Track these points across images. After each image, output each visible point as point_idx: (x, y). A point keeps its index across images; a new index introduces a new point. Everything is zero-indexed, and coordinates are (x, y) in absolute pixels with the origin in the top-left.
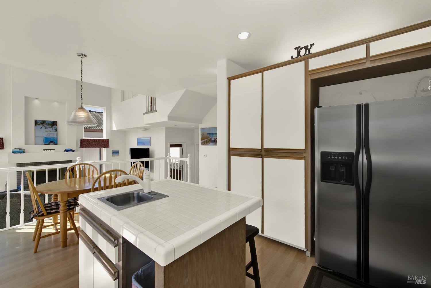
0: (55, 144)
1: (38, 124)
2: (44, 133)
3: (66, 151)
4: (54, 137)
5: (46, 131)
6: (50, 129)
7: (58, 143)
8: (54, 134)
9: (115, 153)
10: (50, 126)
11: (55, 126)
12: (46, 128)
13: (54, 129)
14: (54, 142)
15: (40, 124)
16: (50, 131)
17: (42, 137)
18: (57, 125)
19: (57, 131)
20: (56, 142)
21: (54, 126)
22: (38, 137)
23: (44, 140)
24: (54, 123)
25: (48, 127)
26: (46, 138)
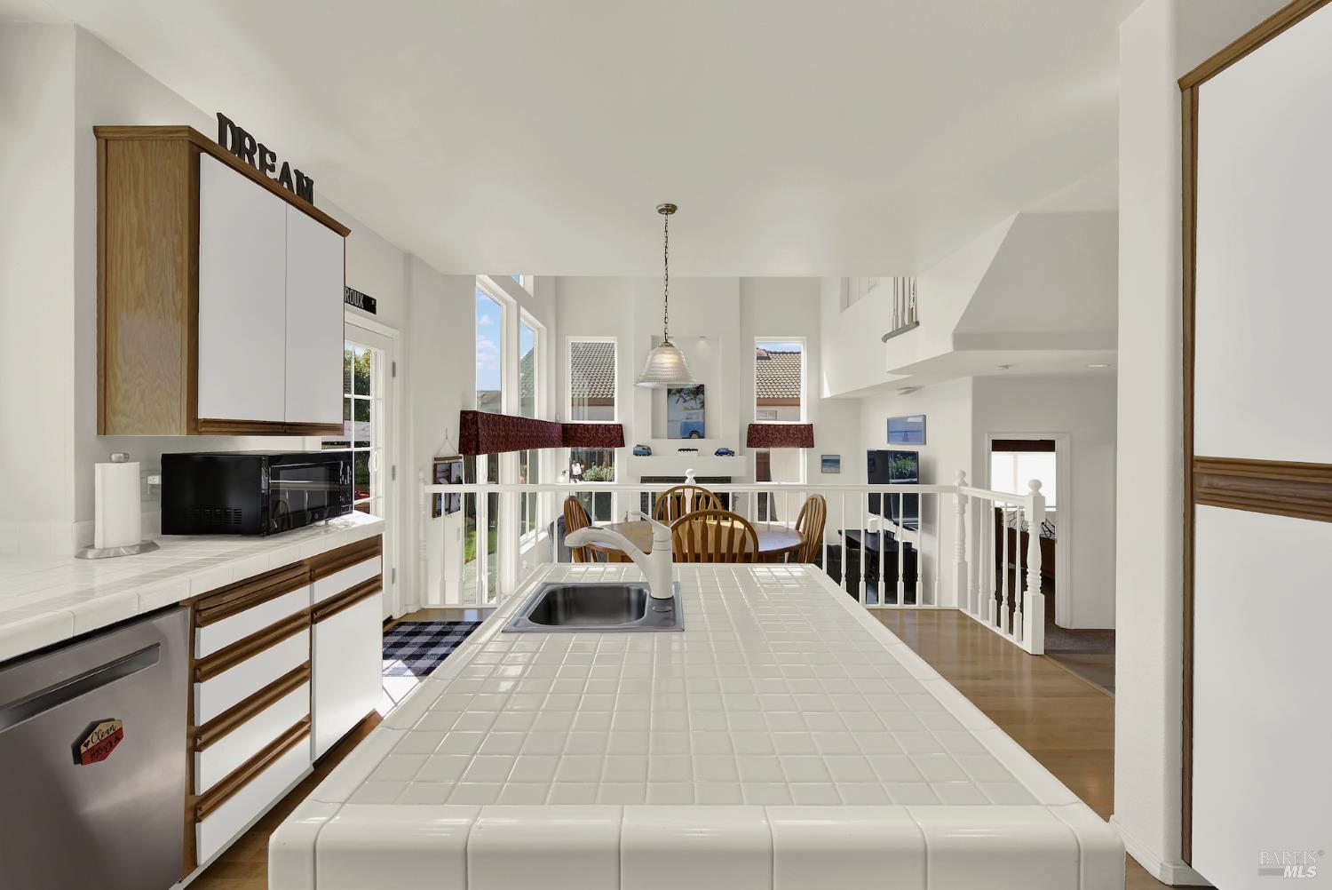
0: (700, 437)
1: (673, 392)
2: (684, 411)
3: (719, 453)
4: (699, 420)
5: (686, 409)
6: (692, 403)
7: (706, 436)
8: (699, 413)
9: (831, 463)
10: (692, 397)
11: (701, 396)
12: (685, 402)
13: (698, 402)
14: (695, 431)
15: (674, 394)
16: (692, 409)
17: (678, 421)
18: (703, 394)
19: (703, 406)
20: (701, 432)
21: (698, 396)
22: (673, 421)
23: (681, 427)
24: (700, 390)
25: (688, 398)
26: (685, 424)
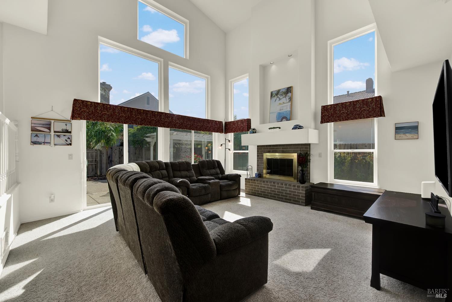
0: (287, 120)
1: (273, 95)
2: (282, 105)
3: (294, 128)
4: (287, 110)
5: (280, 104)
6: (284, 100)
8: (287, 105)
10: (284, 96)
11: (289, 94)
12: (280, 99)
13: (287, 98)
14: (284, 117)
15: (275, 96)
16: (284, 103)
17: (275, 112)
18: (292, 92)
19: (292, 100)
20: (288, 117)
22: (273, 112)
23: (277, 116)
24: (289, 90)
25: (282, 97)
26: (279, 113)
